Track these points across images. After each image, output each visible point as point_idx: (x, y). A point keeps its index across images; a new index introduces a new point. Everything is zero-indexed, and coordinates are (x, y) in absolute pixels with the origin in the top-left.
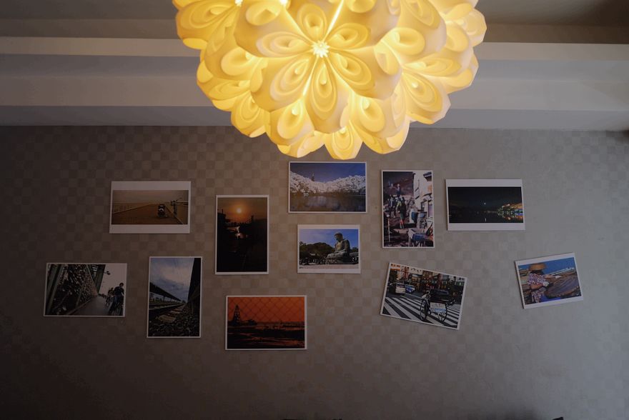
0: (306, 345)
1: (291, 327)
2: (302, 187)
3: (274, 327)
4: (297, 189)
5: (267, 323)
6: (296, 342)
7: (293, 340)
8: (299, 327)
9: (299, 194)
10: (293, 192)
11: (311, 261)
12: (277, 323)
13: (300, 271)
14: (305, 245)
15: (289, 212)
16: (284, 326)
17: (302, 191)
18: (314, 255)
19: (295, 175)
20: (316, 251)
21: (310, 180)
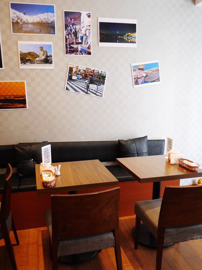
0: (27, 107)
1: (19, 97)
2: (18, 19)
3: (9, 98)
4: (16, 19)
5: (5, 96)
6: (22, 105)
7: (20, 104)
8: (23, 97)
9: (17, 23)
10: (14, 21)
11: (27, 62)
12: (11, 96)
13: (21, 67)
14: (22, 53)
15: (12, 33)
16: (15, 97)
17: (19, 21)
18: (28, 58)
19: (14, 11)
20: (29, 56)
21: (23, 14)
